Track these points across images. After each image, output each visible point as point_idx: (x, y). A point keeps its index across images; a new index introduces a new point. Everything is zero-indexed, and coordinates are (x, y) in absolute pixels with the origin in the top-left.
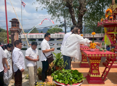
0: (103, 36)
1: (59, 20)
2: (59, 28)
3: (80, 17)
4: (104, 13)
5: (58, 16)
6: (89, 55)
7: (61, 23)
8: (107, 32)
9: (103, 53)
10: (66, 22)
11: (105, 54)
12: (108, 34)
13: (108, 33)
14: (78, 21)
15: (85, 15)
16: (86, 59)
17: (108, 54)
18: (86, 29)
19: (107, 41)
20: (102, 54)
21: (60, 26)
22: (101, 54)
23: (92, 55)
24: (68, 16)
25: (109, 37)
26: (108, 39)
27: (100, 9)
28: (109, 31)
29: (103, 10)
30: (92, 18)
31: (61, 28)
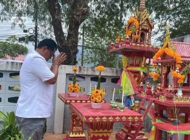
0: (119, 75)
1: (21, 26)
2: (20, 44)
3: (74, 25)
4: (122, 24)
5: (20, 14)
6: (87, 117)
7: (25, 31)
8: (127, 67)
9: (117, 113)
10: (39, 32)
11: (121, 117)
12: (128, 71)
13: (129, 69)
14: (69, 35)
15: (85, 22)
16: (80, 126)
17: (127, 117)
18: (85, 54)
19: (127, 85)
20: (116, 116)
21: (22, 39)
22: (114, 117)
23: (94, 117)
24: (44, 19)
25: (131, 76)
26: (129, 81)
27: (117, 14)
28: (132, 65)
29: (121, 17)
30: (100, 30)
31: (24, 44)
